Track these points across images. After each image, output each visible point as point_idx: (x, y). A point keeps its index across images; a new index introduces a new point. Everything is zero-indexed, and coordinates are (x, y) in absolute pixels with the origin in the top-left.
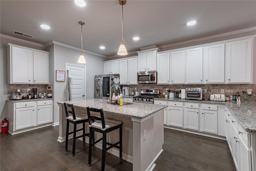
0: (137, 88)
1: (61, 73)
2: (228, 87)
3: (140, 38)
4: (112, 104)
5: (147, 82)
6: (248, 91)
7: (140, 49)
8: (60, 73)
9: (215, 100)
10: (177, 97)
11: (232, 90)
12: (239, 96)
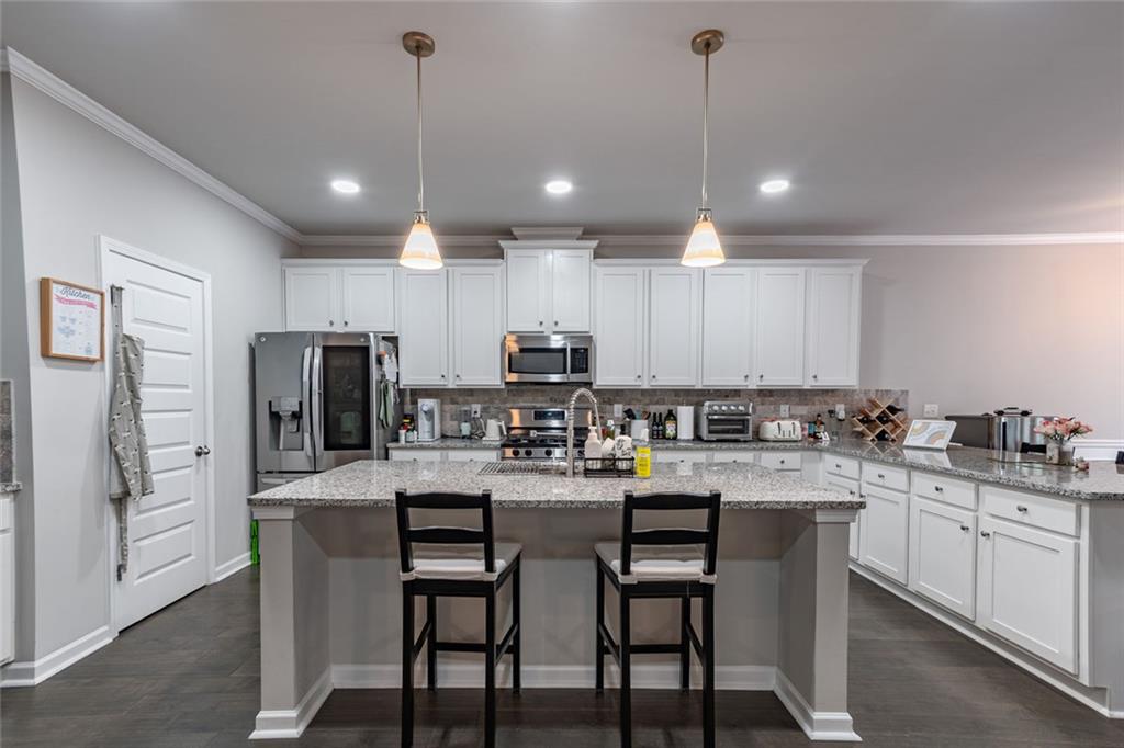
0: (486, 402)
1: (80, 303)
2: (797, 399)
3: (576, 183)
4: (588, 473)
5: (555, 378)
6: (837, 410)
7: (513, 229)
8: (71, 302)
9: (780, 437)
10: (658, 435)
11: (807, 407)
12: (822, 423)
